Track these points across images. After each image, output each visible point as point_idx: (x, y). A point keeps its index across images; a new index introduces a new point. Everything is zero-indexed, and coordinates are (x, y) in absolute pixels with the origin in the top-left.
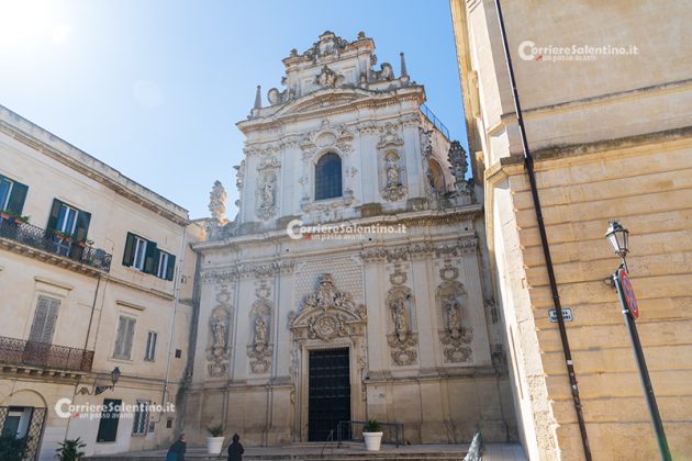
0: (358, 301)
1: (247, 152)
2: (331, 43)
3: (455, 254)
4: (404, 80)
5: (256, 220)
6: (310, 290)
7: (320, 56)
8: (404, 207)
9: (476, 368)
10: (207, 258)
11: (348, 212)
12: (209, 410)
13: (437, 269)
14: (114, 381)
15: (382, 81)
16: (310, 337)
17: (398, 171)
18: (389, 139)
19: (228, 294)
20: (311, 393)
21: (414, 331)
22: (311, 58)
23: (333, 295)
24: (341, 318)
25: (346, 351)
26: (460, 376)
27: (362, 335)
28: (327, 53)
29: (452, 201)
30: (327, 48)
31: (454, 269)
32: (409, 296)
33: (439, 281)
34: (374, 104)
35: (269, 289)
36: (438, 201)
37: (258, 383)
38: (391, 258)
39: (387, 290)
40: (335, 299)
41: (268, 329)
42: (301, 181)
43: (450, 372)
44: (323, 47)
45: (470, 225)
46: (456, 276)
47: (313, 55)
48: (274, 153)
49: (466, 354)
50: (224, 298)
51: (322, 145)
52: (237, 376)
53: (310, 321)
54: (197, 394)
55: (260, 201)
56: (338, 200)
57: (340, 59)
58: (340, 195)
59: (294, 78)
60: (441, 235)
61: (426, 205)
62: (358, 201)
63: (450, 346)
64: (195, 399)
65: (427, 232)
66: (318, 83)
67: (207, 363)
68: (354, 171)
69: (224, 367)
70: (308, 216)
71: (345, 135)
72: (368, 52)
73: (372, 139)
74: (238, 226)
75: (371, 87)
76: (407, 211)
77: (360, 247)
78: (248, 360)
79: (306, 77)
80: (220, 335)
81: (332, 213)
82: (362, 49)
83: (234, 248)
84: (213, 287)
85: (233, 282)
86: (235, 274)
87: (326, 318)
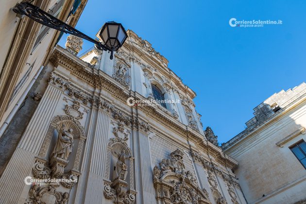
13: (226, 188)
18: (187, 104)
19: (81, 113)
23: (184, 170)
31: (234, 193)
35: (126, 135)
38: (204, 166)
39: (210, 187)
40: (186, 175)
50: (74, 114)
51: (156, 79)
71: (168, 84)
83: (95, 82)
84: (63, 96)
85: (87, 107)
86: (91, 101)
87: (185, 187)
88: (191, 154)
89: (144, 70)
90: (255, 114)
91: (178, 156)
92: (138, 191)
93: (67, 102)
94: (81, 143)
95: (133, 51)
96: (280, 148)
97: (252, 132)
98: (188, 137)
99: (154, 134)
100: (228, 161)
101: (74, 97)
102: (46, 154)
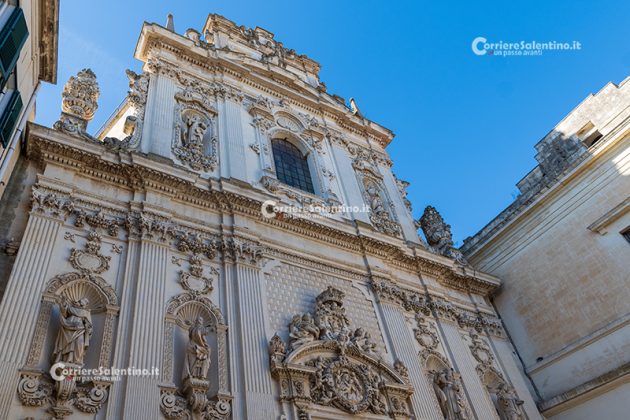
2: (271, 42)
3: (479, 332)
6: (294, 311)
13: (466, 344)
18: (367, 164)
19: (104, 258)
23: (347, 329)
24: (370, 375)
33: (475, 361)
35: (208, 281)
38: (408, 305)
39: (417, 351)
41: (213, 359)
44: (261, 39)
45: (484, 303)
46: (491, 360)
50: (90, 263)
56: (317, 198)
58: (312, 191)
73: (345, 155)
77: (365, 272)
83: (129, 181)
84: (62, 231)
85: (118, 240)
86: (125, 226)
87: (346, 367)
88: (372, 287)
89: (252, 112)
90: (539, 157)
91: (331, 302)
92: (236, 393)
93: (73, 242)
94: (109, 322)
95: (222, 70)
96: (598, 237)
97: (531, 206)
98: (363, 248)
99: (277, 262)
100: (475, 281)
101: (87, 227)
102: (41, 358)
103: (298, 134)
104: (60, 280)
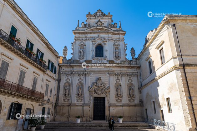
0: (107, 85)
1: (75, 39)
2: (101, 13)
3: (132, 76)
4: (121, 29)
5: (78, 59)
6: (94, 81)
7: (97, 16)
8: (120, 62)
9: (136, 104)
10: (63, 68)
11: (105, 61)
12: (64, 111)
13: (127, 79)
14: (48, 103)
15: (115, 28)
16: (94, 93)
17: (118, 53)
18: (116, 44)
19: (69, 79)
20: (94, 108)
21: (122, 94)
22: (95, 16)
23: (101, 83)
24: (103, 89)
25: (104, 98)
26: (132, 106)
27: (108, 94)
28: (99, 16)
29: (132, 63)
30: (99, 14)
31: (132, 80)
32: (120, 85)
33: (128, 82)
34: (113, 34)
35: (82, 79)
36: (128, 62)
37: (79, 105)
38: (116, 75)
39: (115, 83)
40: (102, 84)
41: (82, 90)
42: (92, 51)
43: (130, 105)
44: (98, 14)
45: (136, 70)
46: (132, 81)
47: (95, 15)
48: (84, 41)
49: (134, 100)
50: (68, 80)
51: (98, 42)
52: (73, 102)
53: (94, 89)
54: (60, 107)
55: (79, 54)
56: (102, 58)
57: (103, 19)
58: (103, 56)
59: (89, 20)
60: (129, 71)
61: (125, 63)
62: (108, 59)
63: (130, 99)
64: (60, 108)
65: (125, 70)
66: (97, 24)
67: (63, 98)
68: (107, 51)
69: (68, 99)
70: (94, 61)
71: (105, 40)
72: (111, 19)
73: (112, 43)
74: (72, 60)
75: (112, 29)
76: (120, 64)
77: (108, 71)
78: (76, 98)
79: (93, 21)
80: (67, 91)
81: (101, 61)
82: (109, 17)
85: (71, 76)
87: (99, 89)
88: (109, 74)
89: (92, 42)
91: (99, 80)
93: (66, 78)
94: (70, 87)
95: (87, 33)
98: (109, 67)
99: (93, 74)
100: (134, 66)
101: (67, 75)
102: (64, 92)
103: (101, 43)
104: (65, 83)
